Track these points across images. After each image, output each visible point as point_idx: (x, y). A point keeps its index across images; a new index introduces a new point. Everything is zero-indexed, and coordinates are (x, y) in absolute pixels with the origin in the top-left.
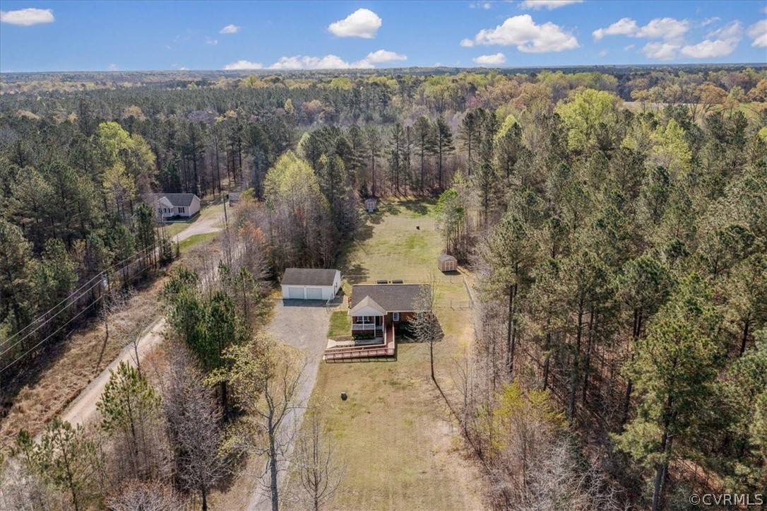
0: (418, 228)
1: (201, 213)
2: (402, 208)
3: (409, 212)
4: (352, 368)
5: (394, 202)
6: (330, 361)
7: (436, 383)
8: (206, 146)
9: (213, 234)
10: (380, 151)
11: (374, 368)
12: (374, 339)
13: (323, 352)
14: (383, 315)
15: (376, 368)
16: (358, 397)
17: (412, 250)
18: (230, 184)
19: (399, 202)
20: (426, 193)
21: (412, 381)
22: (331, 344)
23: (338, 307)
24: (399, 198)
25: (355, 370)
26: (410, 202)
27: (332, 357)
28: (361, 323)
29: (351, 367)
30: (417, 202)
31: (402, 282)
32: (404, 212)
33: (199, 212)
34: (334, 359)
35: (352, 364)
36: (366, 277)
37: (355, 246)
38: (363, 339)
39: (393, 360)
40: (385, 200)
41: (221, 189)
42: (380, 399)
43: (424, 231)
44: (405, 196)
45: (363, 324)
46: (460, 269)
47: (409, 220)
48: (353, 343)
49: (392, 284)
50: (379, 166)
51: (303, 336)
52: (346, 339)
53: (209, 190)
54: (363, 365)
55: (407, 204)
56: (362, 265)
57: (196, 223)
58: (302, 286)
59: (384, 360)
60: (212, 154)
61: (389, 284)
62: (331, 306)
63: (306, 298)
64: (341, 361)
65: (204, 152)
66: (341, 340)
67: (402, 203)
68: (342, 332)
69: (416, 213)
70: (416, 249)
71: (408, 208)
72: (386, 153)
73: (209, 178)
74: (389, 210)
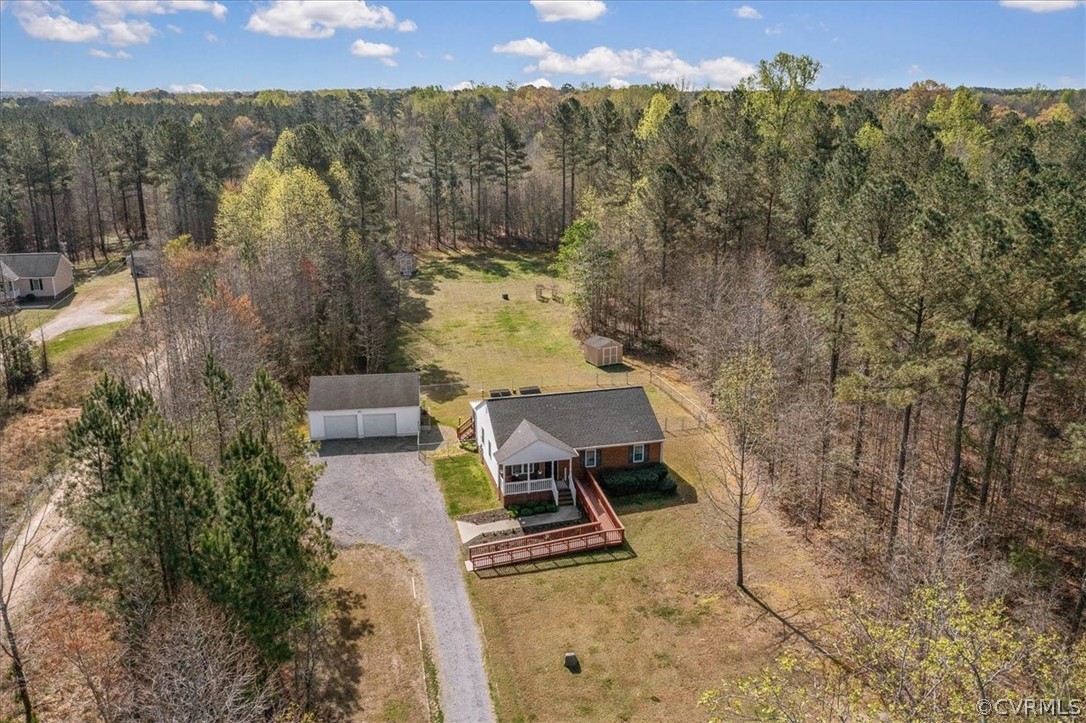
0: (506, 297)
1: (76, 290)
2: (461, 268)
3: (474, 273)
4: (548, 586)
5: (441, 259)
6: (487, 573)
7: (756, 600)
8: (73, 168)
9: (111, 325)
10: (407, 171)
11: (596, 578)
12: (555, 510)
13: (457, 554)
14: (569, 457)
15: (603, 579)
16: (602, 657)
17: (516, 334)
18: (121, 242)
19: (448, 259)
20: (489, 244)
21: (703, 602)
22: (468, 532)
23: (438, 450)
24: (446, 253)
25: (557, 589)
26: (468, 257)
27: (489, 562)
28: (524, 478)
29: (542, 582)
30: (481, 258)
31: (538, 391)
32: (467, 273)
33: (71, 289)
34: (493, 567)
35: (542, 575)
36: (461, 387)
37: (406, 333)
38: (535, 513)
39: (625, 555)
40: (424, 256)
41: (105, 250)
42: (659, 657)
43: (519, 303)
44: (455, 249)
45: (529, 481)
46: (627, 361)
47: (481, 285)
48: (515, 524)
49: (519, 395)
50: (407, 198)
51: (396, 520)
52: (494, 517)
53: (83, 253)
54: (568, 575)
55: (465, 260)
56: (438, 364)
57: (71, 308)
58: (354, 412)
59: (607, 556)
60: (86, 184)
61: (513, 396)
62: (425, 448)
63: (361, 434)
64: (511, 570)
65: (69, 179)
66: (484, 522)
67: (456, 261)
68: (477, 502)
69: (490, 275)
70: (523, 332)
71: (472, 267)
72: (417, 174)
73: (81, 229)
74: (440, 272)
